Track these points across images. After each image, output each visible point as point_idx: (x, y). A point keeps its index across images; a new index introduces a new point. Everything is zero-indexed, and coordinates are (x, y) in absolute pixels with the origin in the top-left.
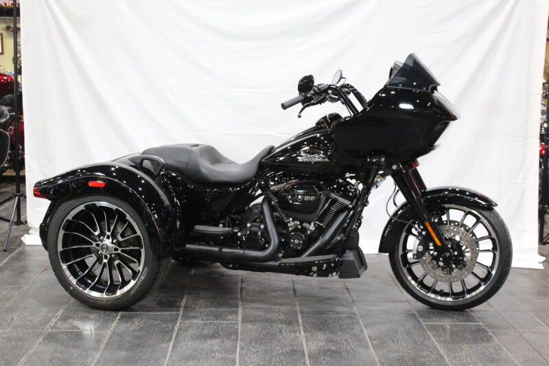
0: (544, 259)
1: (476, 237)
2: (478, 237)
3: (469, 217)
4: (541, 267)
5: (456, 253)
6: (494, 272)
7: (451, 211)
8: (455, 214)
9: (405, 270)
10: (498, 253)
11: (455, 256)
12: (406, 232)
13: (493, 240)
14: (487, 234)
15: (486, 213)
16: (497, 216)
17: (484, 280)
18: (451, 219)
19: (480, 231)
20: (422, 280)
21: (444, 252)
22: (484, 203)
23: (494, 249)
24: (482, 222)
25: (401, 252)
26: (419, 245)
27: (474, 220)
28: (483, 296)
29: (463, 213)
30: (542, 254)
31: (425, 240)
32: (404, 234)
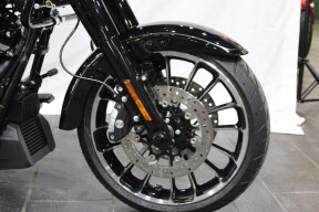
0: (303, 120)
1: (214, 104)
2: (217, 104)
3: (202, 71)
4: (300, 131)
5: (178, 132)
6: (239, 163)
7: (172, 61)
8: (180, 68)
9: (100, 155)
10: (246, 132)
11: (176, 136)
12: (100, 96)
13: (239, 110)
14: (229, 100)
15: (229, 66)
16: (247, 71)
17: (224, 173)
18: (172, 75)
19: (220, 95)
20: (129, 170)
21: (156, 131)
22: (227, 50)
23: (241, 124)
24: (221, 81)
25: (93, 128)
26: (118, 118)
27: (210, 77)
28: (221, 199)
29: (192, 66)
30: (300, 114)
31: (127, 111)
32: (98, 99)
